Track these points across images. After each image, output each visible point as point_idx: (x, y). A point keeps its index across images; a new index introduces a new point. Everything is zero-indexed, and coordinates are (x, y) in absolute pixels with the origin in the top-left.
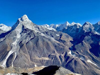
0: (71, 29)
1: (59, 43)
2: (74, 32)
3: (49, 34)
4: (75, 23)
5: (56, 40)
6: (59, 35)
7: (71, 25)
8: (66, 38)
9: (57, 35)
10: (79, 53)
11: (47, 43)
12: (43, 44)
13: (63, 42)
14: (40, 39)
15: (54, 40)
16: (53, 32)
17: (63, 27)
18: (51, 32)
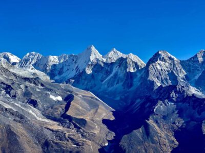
0: (108, 73)
1: (61, 128)
2: (116, 86)
3: (19, 92)
5: (49, 117)
6: (60, 98)
8: (90, 110)
9: (52, 97)
13: (75, 126)
15: (38, 118)
16: (35, 83)
17: (76, 65)
18: (26, 87)
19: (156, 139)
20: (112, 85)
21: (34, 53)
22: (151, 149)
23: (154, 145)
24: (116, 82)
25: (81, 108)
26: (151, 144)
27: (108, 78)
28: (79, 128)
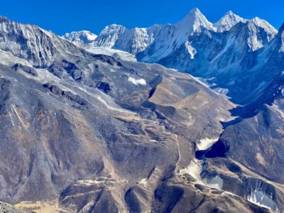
0: (219, 47)
1: (138, 119)
2: (230, 66)
3: (86, 72)
4: (239, 19)
5: (124, 106)
6: (143, 82)
7: (215, 29)
9: (132, 80)
10: (243, 168)
11: (63, 121)
12: (37, 126)
13: (159, 116)
14: (14, 97)
15: (109, 107)
16: (109, 62)
17: (174, 39)
18: (97, 66)
19: (280, 131)
20: (225, 65)
21: (115, 25)
22: (271, 146)
23: (276, 141)
24: (230, 60)
25: (171, 93)
26: (271, 139)
27: (219, 55)
28: (164, 118)
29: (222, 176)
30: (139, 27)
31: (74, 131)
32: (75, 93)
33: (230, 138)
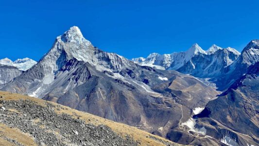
1: (162, 97)
3: (137, 75)
5: (155, 91)
6: (166, 79)
8: (188, 86)
9: (161, 78)
10: (218, 123)
11: (122, 97)
12: (109, 98)
13: (173, 96)
14: (100, 84)
15: (147, 91)
16: (149, 69)
17: (184, 59)
18: (143, 72)
19: (241, 103)
20: (212, 71)
21: (154, 53)
22: (236, 112)
23: (239, 109)
24: (215, 69)
25: (180, 85)
26: (236, 108)
27: (209, 66)
28: (175, 96)
29: (206, 128)
30: (166, 54)
31: (127, 101)
32: (130, 83)
33: (212, 107)
